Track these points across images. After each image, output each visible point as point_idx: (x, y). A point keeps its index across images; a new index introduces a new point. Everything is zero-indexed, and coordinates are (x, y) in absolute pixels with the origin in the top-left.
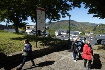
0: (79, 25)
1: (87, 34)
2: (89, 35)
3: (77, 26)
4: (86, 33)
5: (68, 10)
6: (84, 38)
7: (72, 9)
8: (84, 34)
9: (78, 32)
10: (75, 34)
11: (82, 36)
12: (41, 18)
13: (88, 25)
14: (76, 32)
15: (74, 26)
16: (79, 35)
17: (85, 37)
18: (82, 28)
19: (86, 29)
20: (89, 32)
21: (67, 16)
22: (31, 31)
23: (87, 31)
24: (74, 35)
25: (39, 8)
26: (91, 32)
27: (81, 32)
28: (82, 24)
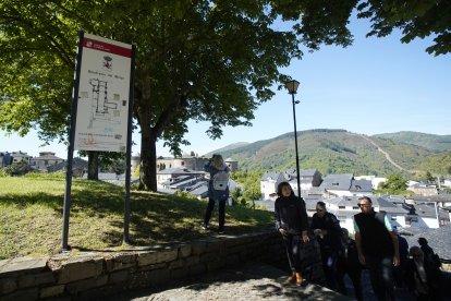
0: (369, 147)
1: (416, 186)
2: (433, 192)
3: (362, 154)
4: (411, 183)
5: (285, 61)
6: (406, 206)
7: (299, 51)
8: (402, 186)
9: (368, 178)
10: (354, 187)
11: (393, 198)
12: (102, 89)
13: (418, 144)
14: (357, 178)
15: (344, 155)
16: (373, 191)
17: (409, 202)
18: (387, 162)
19: (411, 162)
20: (430, 179)
21: (280, 88)
22: (170, 176)
23: (418, 172)
24: (349, 194)
25: (94, 42)
26: (443, 180)
27: (384, 180)
28: (384, 141)
